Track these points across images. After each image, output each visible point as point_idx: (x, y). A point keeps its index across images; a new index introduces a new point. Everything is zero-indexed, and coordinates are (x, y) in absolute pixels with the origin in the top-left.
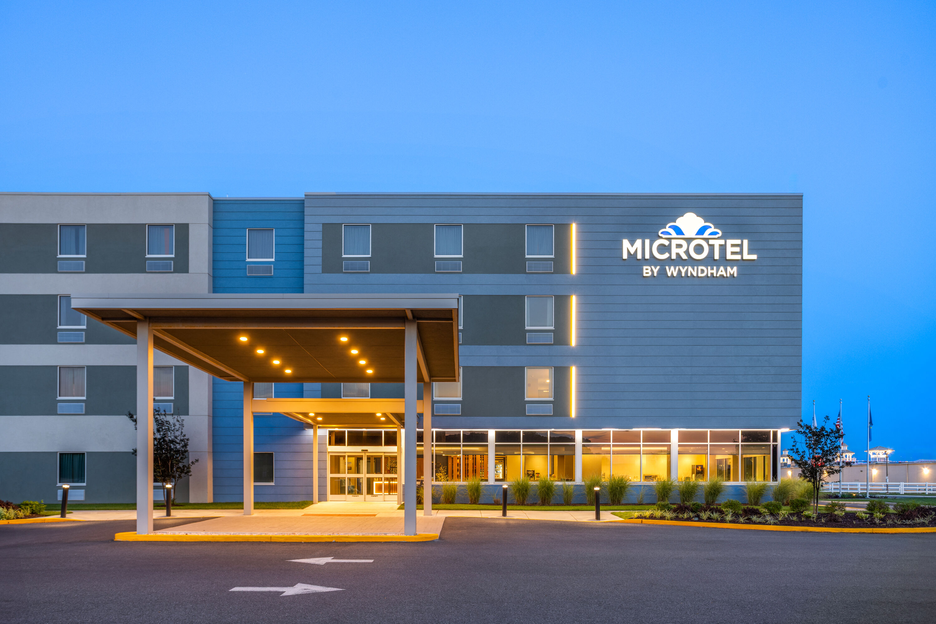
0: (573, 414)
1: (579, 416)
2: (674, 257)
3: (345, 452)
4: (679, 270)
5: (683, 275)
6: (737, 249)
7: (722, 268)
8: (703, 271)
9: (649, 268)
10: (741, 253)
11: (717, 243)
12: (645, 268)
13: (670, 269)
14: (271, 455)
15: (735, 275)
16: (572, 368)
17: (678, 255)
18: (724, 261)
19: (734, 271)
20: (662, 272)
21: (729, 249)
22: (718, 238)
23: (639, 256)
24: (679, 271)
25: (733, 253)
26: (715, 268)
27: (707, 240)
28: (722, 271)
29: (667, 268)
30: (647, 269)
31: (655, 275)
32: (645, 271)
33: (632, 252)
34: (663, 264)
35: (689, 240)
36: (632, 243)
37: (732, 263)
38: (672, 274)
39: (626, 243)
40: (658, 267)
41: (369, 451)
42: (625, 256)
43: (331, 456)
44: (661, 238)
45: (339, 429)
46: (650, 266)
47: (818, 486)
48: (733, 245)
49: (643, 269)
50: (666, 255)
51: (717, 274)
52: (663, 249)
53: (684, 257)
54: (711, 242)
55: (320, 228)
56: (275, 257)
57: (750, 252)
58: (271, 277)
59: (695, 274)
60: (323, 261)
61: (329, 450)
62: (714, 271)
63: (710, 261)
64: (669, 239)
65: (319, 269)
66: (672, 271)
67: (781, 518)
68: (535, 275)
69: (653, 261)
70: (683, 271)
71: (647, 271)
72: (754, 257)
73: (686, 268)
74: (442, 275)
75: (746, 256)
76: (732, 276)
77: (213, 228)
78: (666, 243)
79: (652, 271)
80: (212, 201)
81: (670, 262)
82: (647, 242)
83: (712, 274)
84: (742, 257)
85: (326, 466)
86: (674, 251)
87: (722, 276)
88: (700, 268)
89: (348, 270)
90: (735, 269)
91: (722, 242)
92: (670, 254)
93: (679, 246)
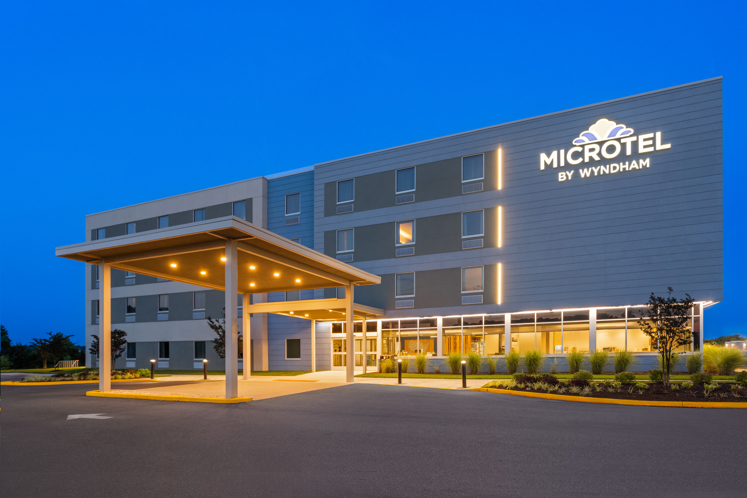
0: (499, 301)
1: (504, 303)
2: (587, 160)
3: (342, 337)
4: (592, 170)
5: (596, 174)
6: (650, 142)
7: (634, 162)
8: (615, 168)
9: (564, 173)
10: (654, 145)
11: (628, 142)
12: (560, 174)
13: (583, 172)
14: (299, 340)
15: (648, 166)
16: (498, 264)
17: (591, 158)
18: (636, 155)
19: (647, 162)
20: (576, 175)
21: (641, 144)
22: (631, 136)
23: (555, 165)
24: (592, 172)
25: (645, 147)
26: (627, 163)
27: (619, 140)
28: (634, 165)
29: (581, 171)
30: (562, 175)
31: (570, 178)
32: (560, 177)
33: (549, 163)
34: (576, 168)
35: (601, 144)
36: (549, 155)
37: (644, 156)
38: (585, 175)
39: (543, 157)
40: (572, 172)
41: (356, 336)
42: (542, 167)
43: (334, 340)
44: (575, 146)
45: (338, 321)
46: (565, 172)
47: (668, 357)
48: (645, 140)
49: (558, 176)
50: (580, 160)
51: (629, 168)
52: (576, 155)
53: (597, 158)
54: (623, 141)
55: (323, 187)
56: (301, 211)
57: (663, 142)
58: (298, 224)
59: (607, 172)
60: (325, 209)
61: (332, 336)
62: (627, 166)
63: (622, 158)
64: (583, 146)
65: (322, 215)
66: (585, 173)
67: (601, 388)
68: (469, 195)
69: (568, 167)
70: (596, 171)
71: (562, 177)
72: (668, 146)
73: (598, 168)
74: (401, 206)
75: (659, 147)
76: (644, 167)
77: (267, 198)
78: (580, 149)
79: (567, 176)
80: (267, 181)
81: (583, 165)
82: (562, 152)
83: (624, 169)
84: (655, 148)
85: (330, 347)
86: (587, 155)
87: (634, 169)
88: (612, 165)
89: (340, 212)
90: (648, 160)
91: (634, 139)
92: (583, 158)
93: (592, 150)
